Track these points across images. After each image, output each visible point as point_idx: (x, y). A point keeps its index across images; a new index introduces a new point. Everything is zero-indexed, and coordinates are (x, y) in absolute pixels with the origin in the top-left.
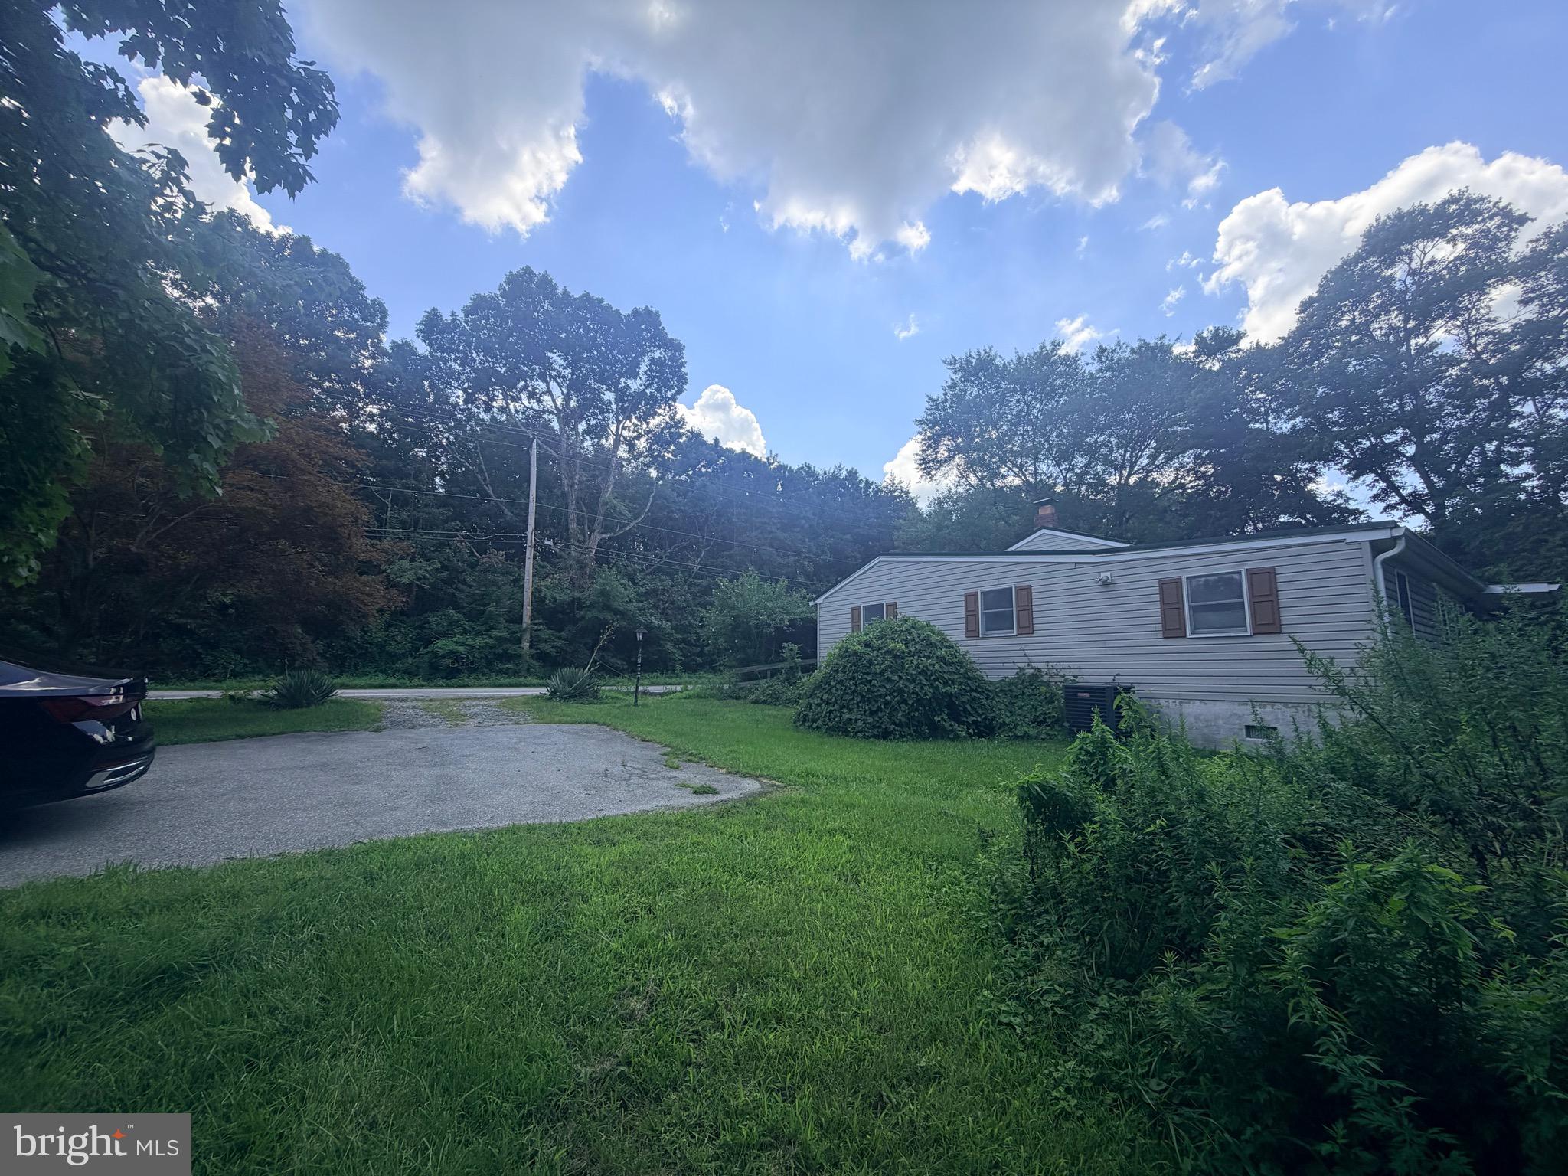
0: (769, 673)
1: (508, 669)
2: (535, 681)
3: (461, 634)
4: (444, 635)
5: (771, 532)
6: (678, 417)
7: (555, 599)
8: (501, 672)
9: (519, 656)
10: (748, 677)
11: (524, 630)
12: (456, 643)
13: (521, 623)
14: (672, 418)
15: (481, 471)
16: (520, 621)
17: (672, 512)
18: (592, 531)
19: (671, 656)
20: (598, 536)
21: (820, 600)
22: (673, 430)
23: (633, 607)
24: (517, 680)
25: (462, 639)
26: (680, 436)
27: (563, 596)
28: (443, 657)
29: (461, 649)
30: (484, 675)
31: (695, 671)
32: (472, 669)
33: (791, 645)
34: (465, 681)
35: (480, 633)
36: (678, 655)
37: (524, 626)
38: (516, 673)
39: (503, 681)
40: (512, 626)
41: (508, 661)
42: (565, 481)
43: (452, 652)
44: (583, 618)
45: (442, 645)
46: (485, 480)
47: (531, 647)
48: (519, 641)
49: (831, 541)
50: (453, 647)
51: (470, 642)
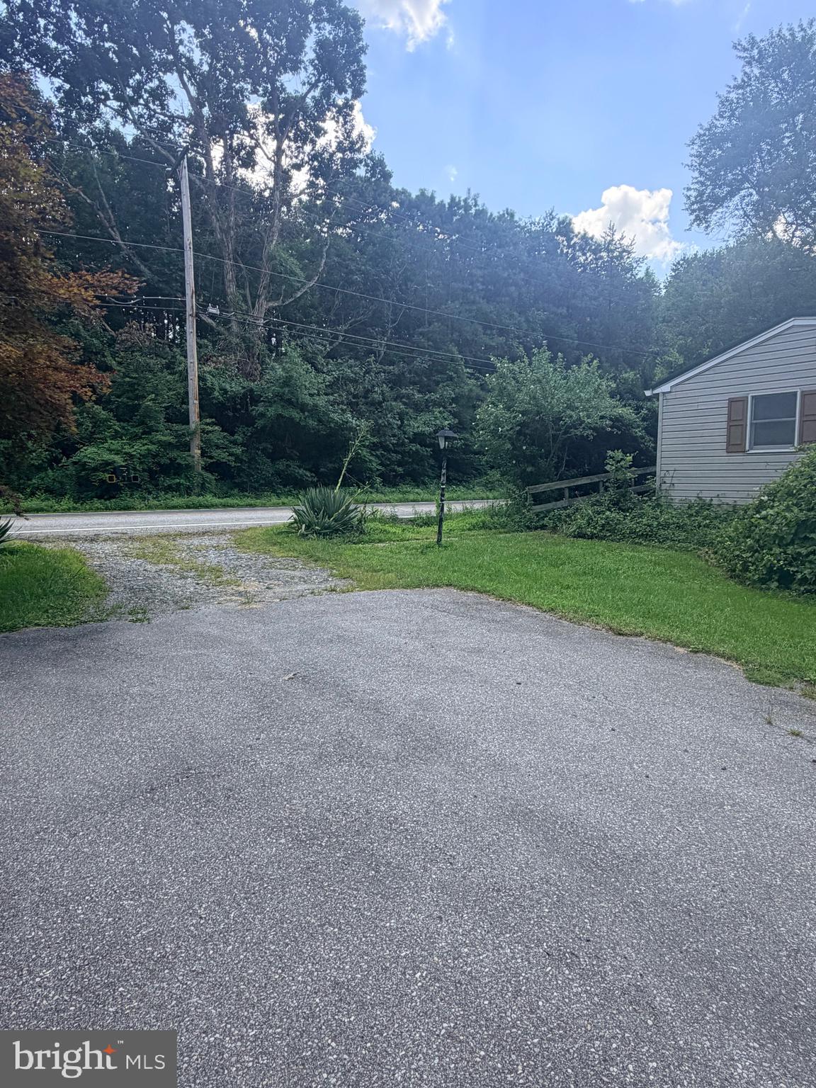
0: (567, 493)
1: (179, 484)
2: (216, 501)
3: (114, 438)
4: (90, 439)
5: (474, 302)
6: (354, 135)
7: (225, 391)
8: (169, 489)
9: (189, 467)
10: (538, 499)
11: (194, 433)
12: (110, 450)
13: (188, 423)
14: (348, 134)
15: (103, 208)
16: (186, 421)
17: (352, 272)
18: (255, 297)
19: (369, 465)
20: (264, 305)
21: (666, 388)
22: (348, 155)
23: (321, 401)
24: (195, 499)
25: (116, 445)
26: (355, 164)
27: (235, 387)
28: (95, 469)
29: (118, 460)
30: (150, 493)
31: (395, 485)
32: (134, 486)
33: (618, 454)
34: (129, 501)
35: (135, 437)
36: (375, 465)
37: (193, 426)
38: (189, 490)
39: (177, 501)
40: (176, 427)
41: (178, 474)
42: (216, 225)
43: (107, 463)
44: (262, 415)
45: (89, 453)
46: (109, 222)
47: (203, 455)
48: (186, 447)
49: (543, 315)
50: (107, 457)
51: (127, 449)
